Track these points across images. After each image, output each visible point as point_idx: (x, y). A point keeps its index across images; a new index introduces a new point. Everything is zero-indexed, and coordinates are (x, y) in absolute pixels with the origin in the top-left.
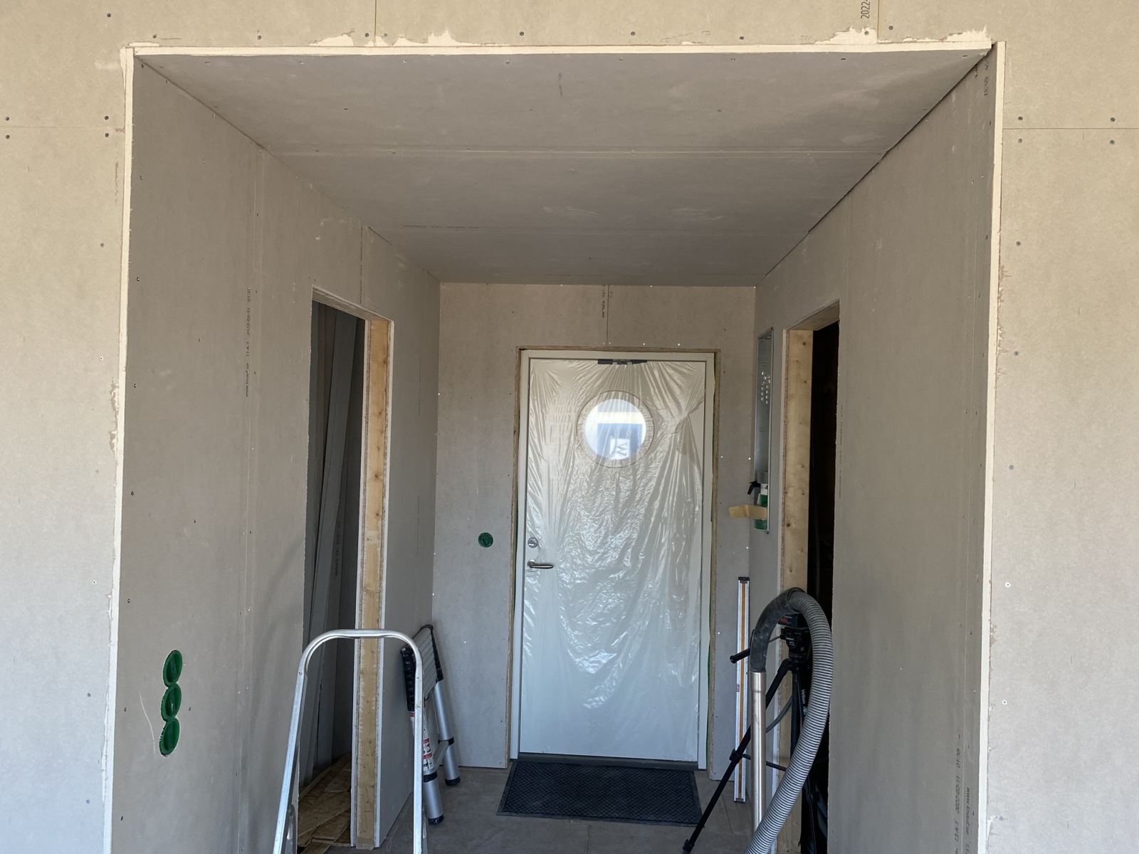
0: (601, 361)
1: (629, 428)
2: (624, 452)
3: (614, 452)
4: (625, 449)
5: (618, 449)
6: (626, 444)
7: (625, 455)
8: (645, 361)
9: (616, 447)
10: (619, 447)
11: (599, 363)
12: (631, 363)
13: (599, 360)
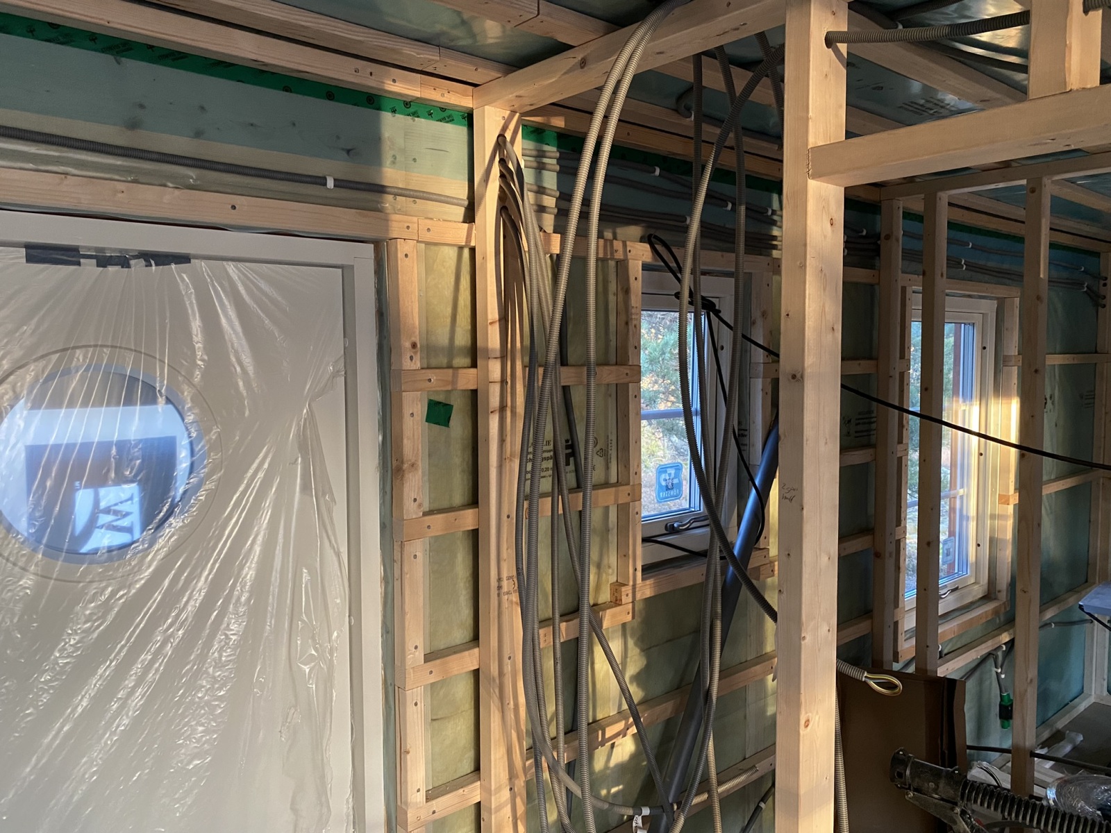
0: (39, 253)
1: (136, 452)
2: (125, 523)
3: (91, 525)
4: (127, 514)
5: (104, 519)
6: (131, 499)
7: (129, 530)
8: (183, 259)
9: (96, 511)
10: (107, 511)
11: (30, 259)
12: (142, 262)
13: (28, 246)
